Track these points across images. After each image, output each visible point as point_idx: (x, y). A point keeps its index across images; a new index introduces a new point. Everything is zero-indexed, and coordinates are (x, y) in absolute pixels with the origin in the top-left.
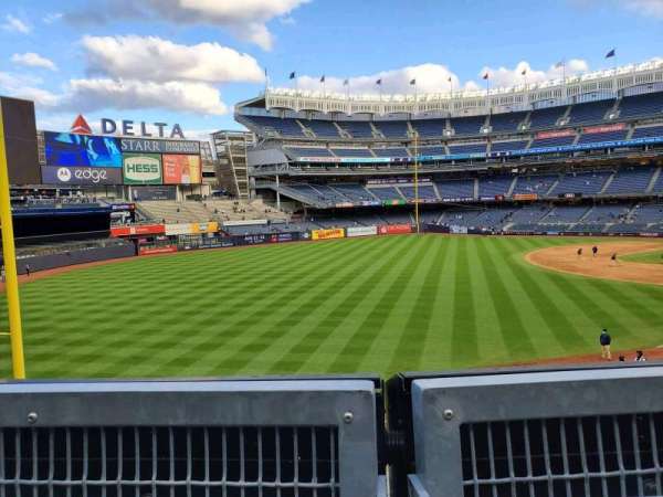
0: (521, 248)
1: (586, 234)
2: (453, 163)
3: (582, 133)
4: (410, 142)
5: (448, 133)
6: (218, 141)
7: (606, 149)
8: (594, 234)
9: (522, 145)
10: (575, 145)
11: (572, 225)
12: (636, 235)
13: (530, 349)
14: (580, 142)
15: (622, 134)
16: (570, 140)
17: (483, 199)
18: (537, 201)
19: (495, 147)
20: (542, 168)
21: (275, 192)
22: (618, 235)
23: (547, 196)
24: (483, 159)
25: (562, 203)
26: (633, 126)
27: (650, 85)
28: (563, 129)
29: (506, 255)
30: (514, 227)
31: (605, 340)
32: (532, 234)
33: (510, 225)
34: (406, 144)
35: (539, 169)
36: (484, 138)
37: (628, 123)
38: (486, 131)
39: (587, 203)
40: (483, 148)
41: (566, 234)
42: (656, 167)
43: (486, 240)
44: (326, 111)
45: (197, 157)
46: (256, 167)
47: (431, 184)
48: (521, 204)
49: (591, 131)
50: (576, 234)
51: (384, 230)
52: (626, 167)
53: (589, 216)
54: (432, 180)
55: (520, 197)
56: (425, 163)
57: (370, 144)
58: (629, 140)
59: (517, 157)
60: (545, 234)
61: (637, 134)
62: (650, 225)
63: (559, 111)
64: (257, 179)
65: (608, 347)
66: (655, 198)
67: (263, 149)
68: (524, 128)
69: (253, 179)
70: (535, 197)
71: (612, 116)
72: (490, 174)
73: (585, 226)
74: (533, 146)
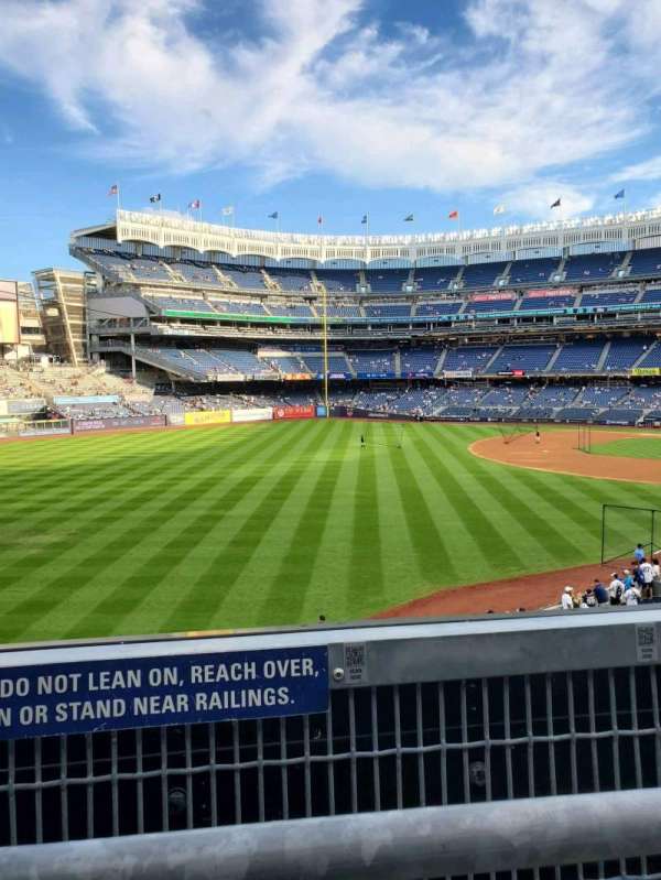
0: (464, 438)
2: (370, 329)
3: (524, 296)
4: (315, 298)
5: (363, 289)
6: (43, 283)
7: (552, 318)
8: (540, 421)
9: (456, 308)
10: (516, 312)
11: (515, 409)
15: (570, 301)
16: (510, 304)
17: (406, 376)
18: (471, 380)
19: (421, 309)
20: (475, 338)
21: (129, 358)
22: (563, 422)
23: (484, 373)
24: (405, 325)
26: (581, 291)
28: (502, 290)
30: (445, 412)
32: (468, 420)
33: (441, 409)
34: (311, 299)
35: (470, 339)
36: (407, 297)
37: (575, 287)
38: (409, 289)
40: (407, 311)
41: (508, 421)
42: (607, 340)
44: (202, 249)
45: (13, 305)
46: (102, 321)
47: (341, 354)
48: (451, 382)
49: (533, 294)
50: (519, 421)
51: (281, 413)
52: (577, 341)
53: (535, 399)
54: (344, 350)
55: (450, 374)
56: (334, 327)
57: (263, 297)
59: (448, 323)
60: (484, 420)
61: (587, 301)
63: (497, 268)
64: (101, 339)
66: (605, 378)
67: (112, 296)
69: (95, 339)
70: (469, 375)
71: (557, 278)
72: (414, 344)
73: (529, 412)
74: (467, 310)
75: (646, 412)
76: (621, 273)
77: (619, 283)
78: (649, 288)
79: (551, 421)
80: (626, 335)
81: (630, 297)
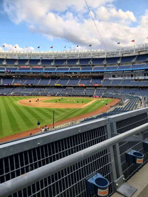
0: (16, 100)
1: (34, 95)
3: (32, 67)
7: (38, 73)
8: (36, 95)
9: (16, 69)
10: (30, 71)
11: (31, 93)
12: (46, 96)
13: (19, 129)
14: (32, 70)
15: (42, 69)
16: (29, 69)
17: (4, 85)
18: (21, 86)
19: (7, 69)
20: (22, 76)
22: (42, 95)
23: (23, 84)
24: (4, 72)
25: (28, 87)
26: (44, 67)
27: (48, 57)
28: (27, 66)
29: (11, 102)
30: (14, 93)
31: (39, 124)
32: (19, 95)
35: (21, 76)
36: (4, 65)
37: (43, 66)
38: (4, 63)
39: (34, 87)
41: (29, 95)
42: (50, 78)
43: (5, 97)
48: (16, 87)
49: (34, 67)
50: (31, 95)
52: (43, 78)
53: (35, 90)
55: (15, 84)
58: (44, 71)
59: (14, 72)
60: (23, 95)
61: (46, 69)
62: (49, 93)
63: (26, 60)
65: (39, 125)
66: (50, 86)
68: (16, 64)
70: (20, 85)
71: (39, 64)
72: (6, 77)
73: (34, 93)
74: (19, 70)
75: (58, 93)
76: (53, 64)
77: (52, 66)
78: (58, 68)
79: (39, 95)
80: (54, 77)
81: (54, 69)
